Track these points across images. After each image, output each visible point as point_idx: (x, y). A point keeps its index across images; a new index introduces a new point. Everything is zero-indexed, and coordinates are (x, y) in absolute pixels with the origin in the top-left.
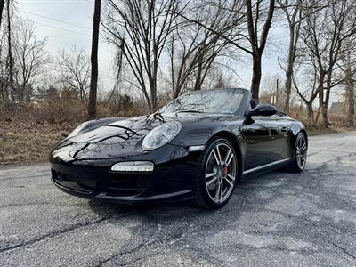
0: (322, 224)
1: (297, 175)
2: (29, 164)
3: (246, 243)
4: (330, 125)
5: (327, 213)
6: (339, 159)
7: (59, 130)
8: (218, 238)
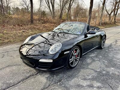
0: (106, 75)
1: (101, 50)
2: (13, 44)
3: (81, 84)
4: (116, 22)
5: (108, 69)
6: (116, 41)
7: (21, 29)
8: (73, 82)
